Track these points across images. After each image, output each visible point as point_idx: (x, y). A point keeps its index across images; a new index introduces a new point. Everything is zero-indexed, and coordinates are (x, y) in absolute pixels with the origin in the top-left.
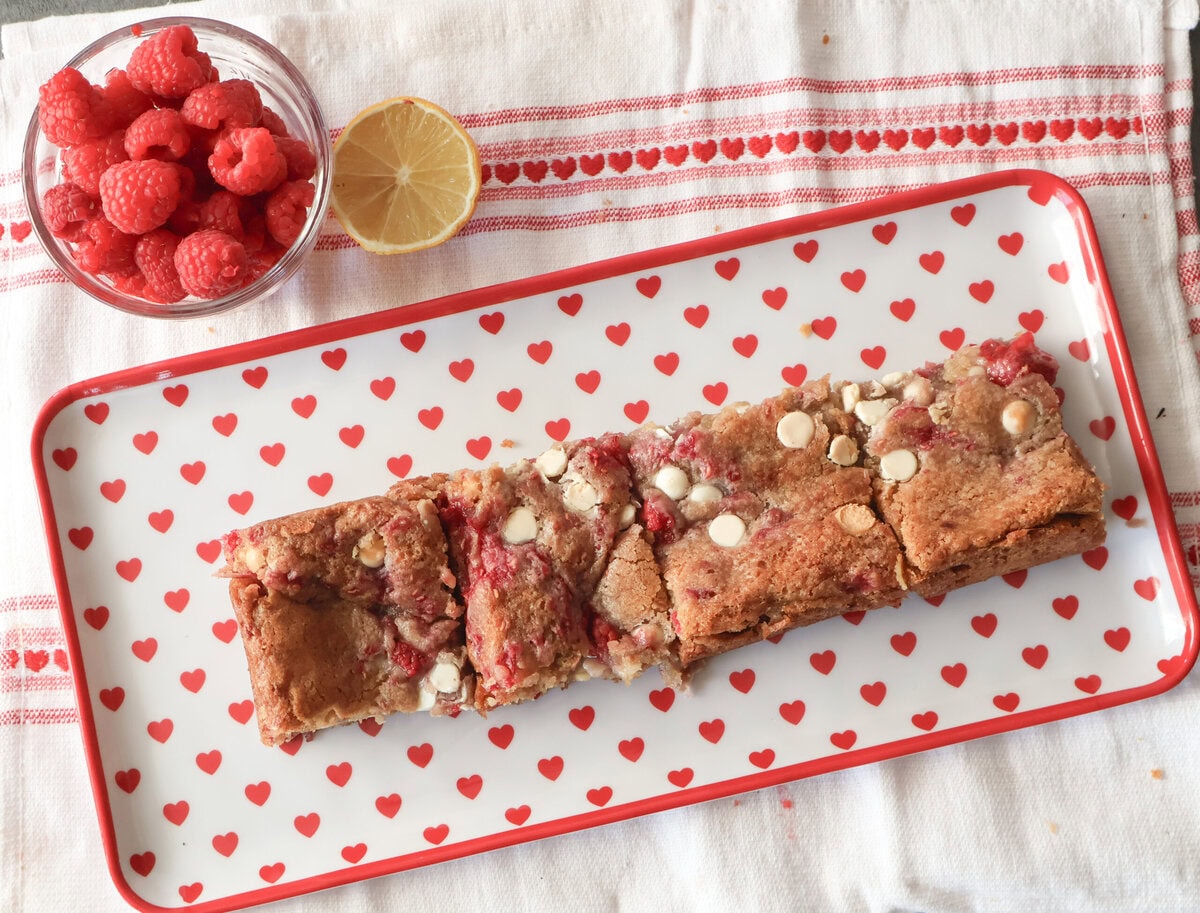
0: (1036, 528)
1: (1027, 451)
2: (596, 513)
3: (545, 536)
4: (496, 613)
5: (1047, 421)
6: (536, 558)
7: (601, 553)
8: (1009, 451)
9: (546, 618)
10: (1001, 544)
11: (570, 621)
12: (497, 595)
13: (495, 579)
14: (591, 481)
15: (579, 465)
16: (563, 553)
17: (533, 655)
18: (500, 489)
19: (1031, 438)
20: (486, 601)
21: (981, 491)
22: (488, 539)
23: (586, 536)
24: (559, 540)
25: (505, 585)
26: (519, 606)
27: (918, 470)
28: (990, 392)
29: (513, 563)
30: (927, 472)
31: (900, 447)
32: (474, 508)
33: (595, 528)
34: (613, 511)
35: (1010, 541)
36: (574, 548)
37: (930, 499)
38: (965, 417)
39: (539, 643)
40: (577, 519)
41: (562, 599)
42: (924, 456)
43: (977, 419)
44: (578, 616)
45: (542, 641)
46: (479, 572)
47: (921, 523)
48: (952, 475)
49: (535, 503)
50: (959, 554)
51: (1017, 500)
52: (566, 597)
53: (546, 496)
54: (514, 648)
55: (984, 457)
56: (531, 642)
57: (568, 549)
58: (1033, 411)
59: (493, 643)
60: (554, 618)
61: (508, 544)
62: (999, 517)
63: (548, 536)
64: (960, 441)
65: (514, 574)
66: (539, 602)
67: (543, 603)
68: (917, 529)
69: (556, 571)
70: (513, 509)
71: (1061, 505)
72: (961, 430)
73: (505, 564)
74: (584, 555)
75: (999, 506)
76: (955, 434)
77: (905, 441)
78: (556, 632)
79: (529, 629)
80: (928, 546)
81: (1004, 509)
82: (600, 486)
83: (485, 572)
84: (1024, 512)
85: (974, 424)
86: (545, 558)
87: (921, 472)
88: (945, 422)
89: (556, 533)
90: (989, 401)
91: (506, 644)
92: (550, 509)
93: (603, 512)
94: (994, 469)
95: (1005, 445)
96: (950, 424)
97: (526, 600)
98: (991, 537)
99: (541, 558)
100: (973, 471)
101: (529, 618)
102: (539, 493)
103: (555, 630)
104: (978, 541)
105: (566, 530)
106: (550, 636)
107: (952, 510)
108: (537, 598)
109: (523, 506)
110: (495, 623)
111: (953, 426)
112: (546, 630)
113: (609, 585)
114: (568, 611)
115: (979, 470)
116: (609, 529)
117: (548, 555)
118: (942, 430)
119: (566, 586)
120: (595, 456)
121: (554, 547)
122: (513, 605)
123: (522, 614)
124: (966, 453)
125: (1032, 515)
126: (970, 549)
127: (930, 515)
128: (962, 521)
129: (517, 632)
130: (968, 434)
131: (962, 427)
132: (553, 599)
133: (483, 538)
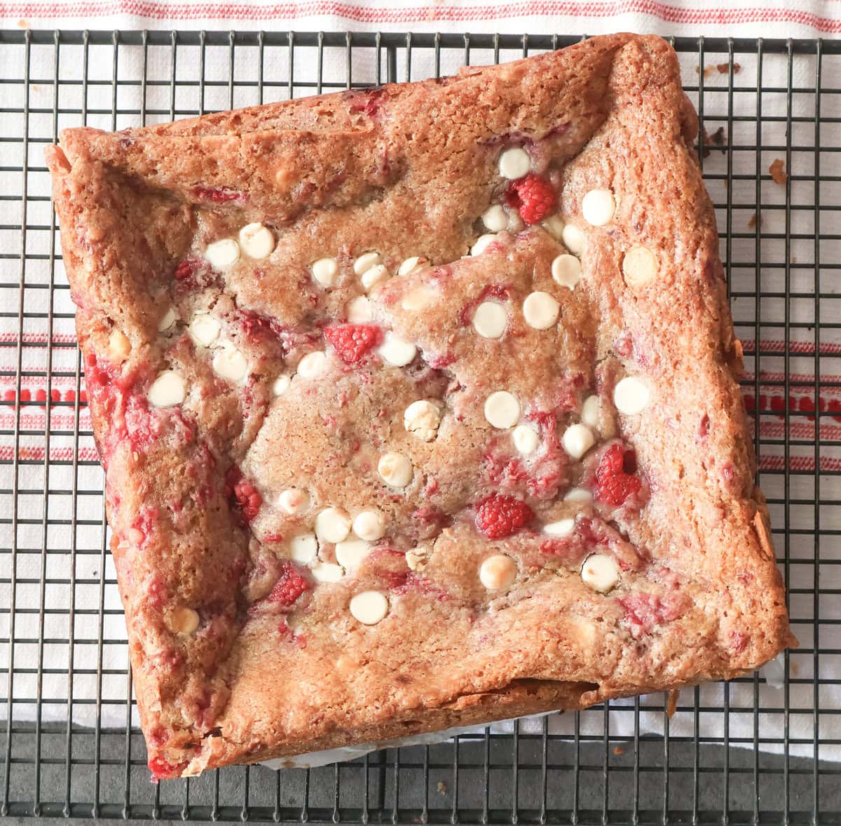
0: (489, 693)
1: (503, 607)
2: (246, 381)
3: (192, 401)
4: (134, 476)
5: (526, 580)
6: (180, 423)
7: (249, 422)
8: (482, 606)
9: (185, 484)
10: (451, 707)
11: (210, 489)
12: (136, 458)
13: (136, 441)
14: (241, 348)
15: (232, 332)
16: (208, 420)
17: (169, 520)
18: (150, 351)
19: (507, 595)
20: (125, 462)
21: (445, 645)
22: (133, 400)
23: (234, 404)
24: (207, 406)
25: (146, 449)
26: (158, 471)
27: (388, 613)
28: (471, 544)
29: (155, 426)
30: (395, 617)
31: (372, 588)
32: (121, 369)
33: (244, 396)
34: (262, 380)
35: (461, 702)
36: (220, 415)
37: (393, 647)
38: (442, 565)
39: (176, 509)
40: (226, 386)
41: (203, 465)
42: (395, 599)
43: (453, 570)
44: (220, 482)
45: (179, 506)
46: (121, 433)
47: (376, 673)
48: (420, 624)
49: (184, 368)
50: (408, 711)
51: (477, 660)
52: (208, 464)
53: (195, 361)
54: (151, 514)
55: (456, 610)
56: (169, 508)
57: (215, 416)
58: (512, 568)
59: (129, 506)
60: (194, 484)
61: (154, 407)
62: (455, 677)
63: (195, 403)
64: (434, 590)
65: (156, 438)
66: (179, 468)
67: (183, 469)
68: (371, 678)
69: (201, 436)
70: (161, 372)
71: (515, 671)
72: (436, 579)
73: (148, 426)
74: (231, 423)
75: (459, 664)
76: (429, 582)
77: (377, 584)
78: (194, 499)
79: (166, 494)
80: (377, 700)
81: (462, 669)
82: (250, 355)
83: (127, 433)
84: (481, 674)
85: (450, 574)
86: (192, 425)
87: (389, 617)
88: (421, 568)
89: (203, 399)
90: (469, 553)
91: (142, 508)
92: (199, 374)
93: (253, 380)
94: (464, 623)
95: (478, 599)
96: (425, 570)
97: (166, 465)
98: (441, 697)
99: (186, 423)
100: (442, 622)
101: (168, 484)
102: (188, 356)
103: (194, 496)
104: (428, 701)
105: (214, 396)
106: (188, 503)
107: (413, 661)
108: (177, 464)
109: (171, 369)
110: (132, 487)
111: (429, 574)
112: (185, 497)
113: (258, 451)
114: (209, 479)
115: (448, 622)
116: (258, 398)
117: (194, 421)
118: (417, 577)
119: (210, 455)
120: (249, 324)
121: (201, 413)
122: (152, 469)
123: (161, 479)
124: (438, 603)
125: (488, 678)
126: (419, 708)
127: (388, 664)
128: (418, 675)
129: (155, 497)
130: (442, 583)
131: (438, 576)
132: (195, 465)
133: (128, 398)
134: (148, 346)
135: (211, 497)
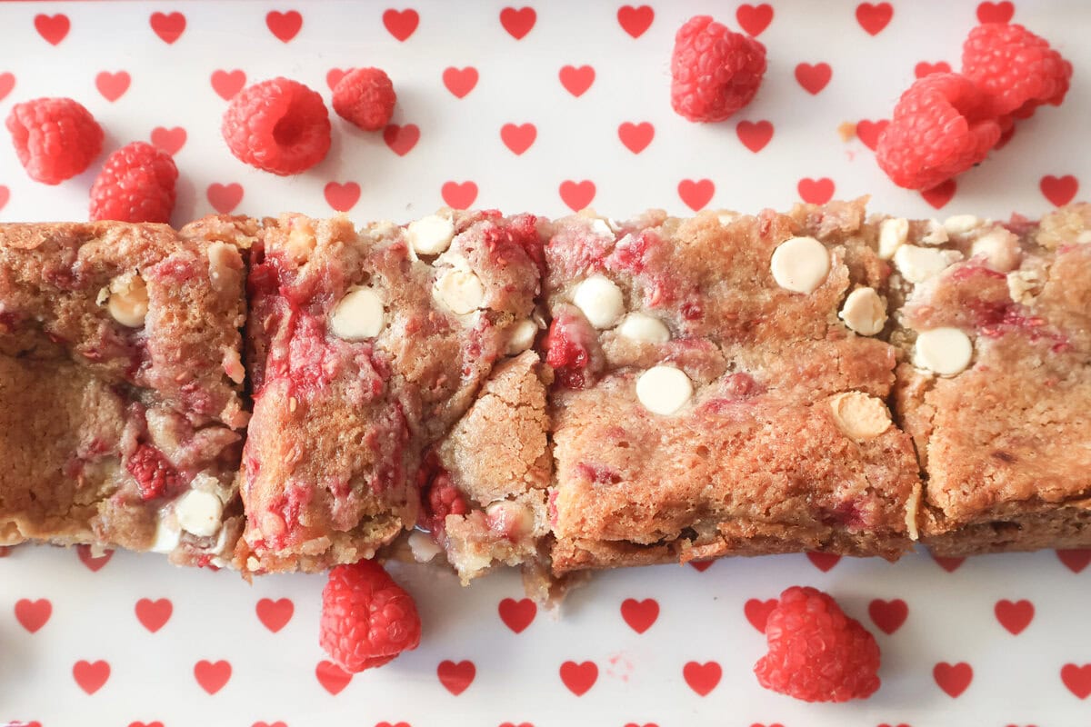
2: (475, 321)
3: (392, 337)
4: (286, 433)
6: (368, 366)
7: (469, 381)
9: (359, 458)
11: (396, 471)
12: (293, 408)
13: (298, 382)
14: (478, 271)
15: (468, 245)
16: (412, 366)
17: (327, 508)
18: (342, 252)
20: (277, 412)
21: (1063, 415)
22: (306, 322)
23: (453, 351)
24: (410, 348)
25: (311, 395)
26: (322, 431)
27: (971, 364)
29: (330, 366)
30: (984, 369)
31: (952, 323)
32: (296, 272)
33: (469, 343)
34: (502, 324)
36: (429, 363)
37: (981, 412)
38: (1061, 300)
39: (339, 493)
40: (446, 324)
41: (392, 435)
42: (985, 345)
43: (1078, 307)
44: (412, 465)
45: (345, 490)
46: (279, 367)
47: (960, 444)
48: (1023, 383)
49: (389, 286)
50: (1012, 505)
52: (400, 437)
53: (408, 280)
54: (300, 493)
55: (1077, 369)
56: (328, 490)
57: (420, 364)
59: (270, 478)
60: (372, 460)
61: (334, 336)
63: (395, 339)
64: (1046, 335)
65: (328, 382)
66: (355, 432)
67: (360, 435)
68: (953, 451)
69: (394, 391)
70: (353, 287)
72: (1051, 319)
73: (319, 364)
74: (443, 378)
75: (1088, 448)
76: (1040, 322)
77: (961, 316)
78: (369, 482)
79: (329, 468)
80: (966, 481)
82: (490, 282)
83: (288, 370)
85: (1073, 314)
86: (383, 370)
87: (975, 368)
88: (1029, 301)
89: (408, 336)
91: (288, 484)
92: (410, 299)
93: (487, 322)
96: (1036, 305)
97: (336, 425)
98: (1068, 488)
99: (376, 367)
100: (1055, 384)
101: (333, 453)
102: (399, 271)
103: (370, 478)
104: (1046, 491)
105: (425, 336)
106: (360, 487)
107: (1013, 435)
108: (353, 426)
109: (371, 286)
110: (279, 448)
111: (1040, 310)
112: (356, 477)
113: (470, 430)
114: (397, 457)
115: (1065, 384)
116: (489, 349)
117: (388, 366)
118: (1023, 313)
119: (404, 418)
120: (494, 237)
121: (400, 356)
122: (314, 428)
123: (324, 444)
124: (1052, 354)
127: (977, 435)
128: (1026, 454)
129: (310, 469)
130: (1060, 327)
131: (1054, 315)
132: (378, 432)
133: (299, 319)
134: (340, 244)
135: (395, 484)
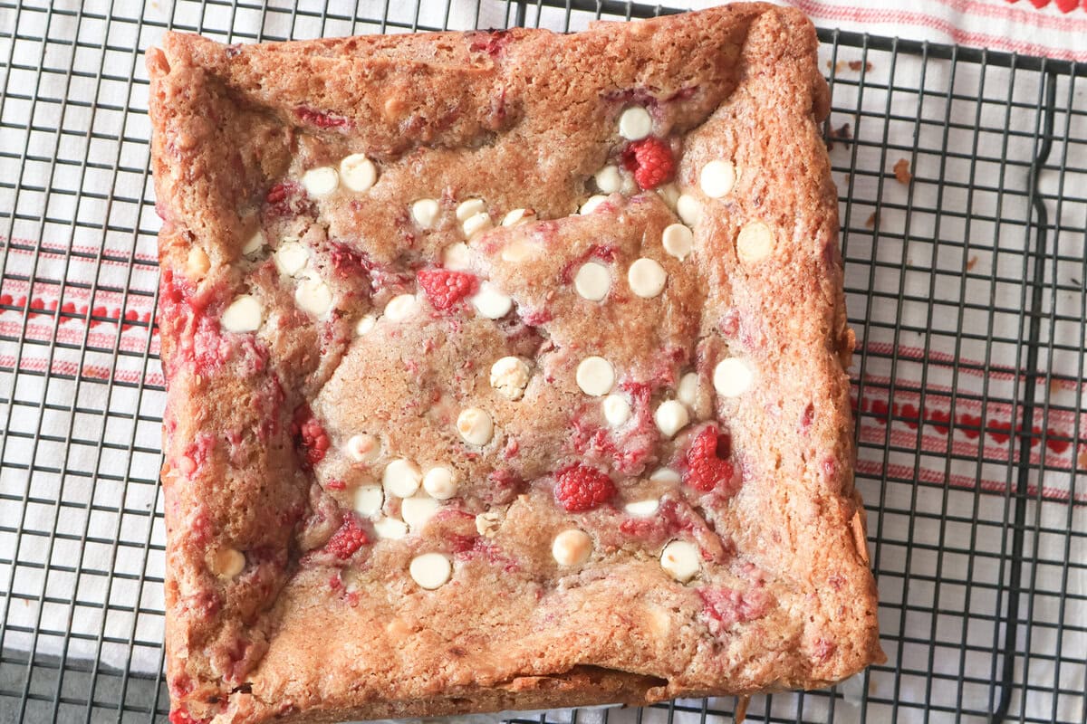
0: (550, 676)
1: (573, 586)
2: (328, 316)
3: (268, 330)
4: (194, 400)
5: (601, 559)
6: (251, 350)
7: (326, 359)
8: (551, 582)
9: (247, 416)
10: (506, 687)
11: (275, 424)
12: (198, 382)
13: (201, 365)
14: (328, 281)
15: (320, 263)
16: (282, 351)
17: (226, 452)
18: (229, 272)
19: (579, 573)
20: (187, 386)
21: (507, 620)
22: (205, 321)
23: (313, 338)
24: (282, 337)
25: (211, 373)
26: (221, 398)
27: (450, 579)
28: (547, 514)
29: (224, 350)
30: (457, 584)
31: (436, 550)
32: (196, 288)
33: (324, 331)
34: (346, 318)
35: (517, 684)
36: (296, 347)
37: (451, 616)
38: (513, 534)
39: (234, 441)
40: (307, 319)
41: (271, 399)
42: (459, 565)
43: (525, 540)
44: (287, 419)
45: (238, 439)
46: (187, 355)
47: (429, 642)
48: (483, 594)
49: (264, 294)
50: (458, 688)
51: (539, 639)
52: (276, 398)
53: (277, 289)
54: (206, 442)
55: (522, 584)
56: (226, 439)
57: (290, 348)
58: (588, 545)
59: (184, 432)
60: (257, 417)
61: (226, 331)
62: (514, 655)
63: (271, 332)
64: (502, 560)
65: (223, 363)
66: (244, 397)
67: (248, 399)
68: (423, 647)
69: (273, 367)
70: (239, 296)
71: (580, 656)
72: (505, 548)
73: (216, 350)
74: (307, 358)
75: (520, 642)
76: (497, 550)
77: (442, 546)
78: (256, 432)
79: (227, 423)
80: (427, 671)
81: (523, 647)
82: (336, 290)
83: (194, 355)
84: (542, 655)
85: (520, 544)
86: (264, 355)
87: (451, 583)
88: (491, 534)
89: (280, 329)
90: (543, 523)
91: (198, 436)
92: (279, 303)
93: (336, 316)
94: (530, 598)
95: (548, 574)
96: (495, 537)
97: (230, 393)
98: (496, 675)
99: (258, 351)
100: (507, 595)
101: (229, 413)
102: (270, 283)
103: (255, 430)
104: (482, 678)
105: (292, 328)
106: (249, 436)
107: (471, 633)
109: (251, 294)
110: (190, 412)
111: (498, 541)
112: (245, 430)
113: (332, 391)
114: (275, 413)
115: (513, 595)
116: (339, 335)
117: (266, 351)
118: (485, 543)
119: (280, 388)
120: (338, 257)
121: (275, 343)
122: (214, 396)
123: (222, 407)
124: (505, 573)
125: (549, 661)
126: (471, 685)
127: (444, 634)
128: (474, 649)
129: (213, 425)
130: (511, 553)
131: (508, 544)
132: (261, 397)
133: (200, 319)
134: (228, 266)
135: (275, 433)
